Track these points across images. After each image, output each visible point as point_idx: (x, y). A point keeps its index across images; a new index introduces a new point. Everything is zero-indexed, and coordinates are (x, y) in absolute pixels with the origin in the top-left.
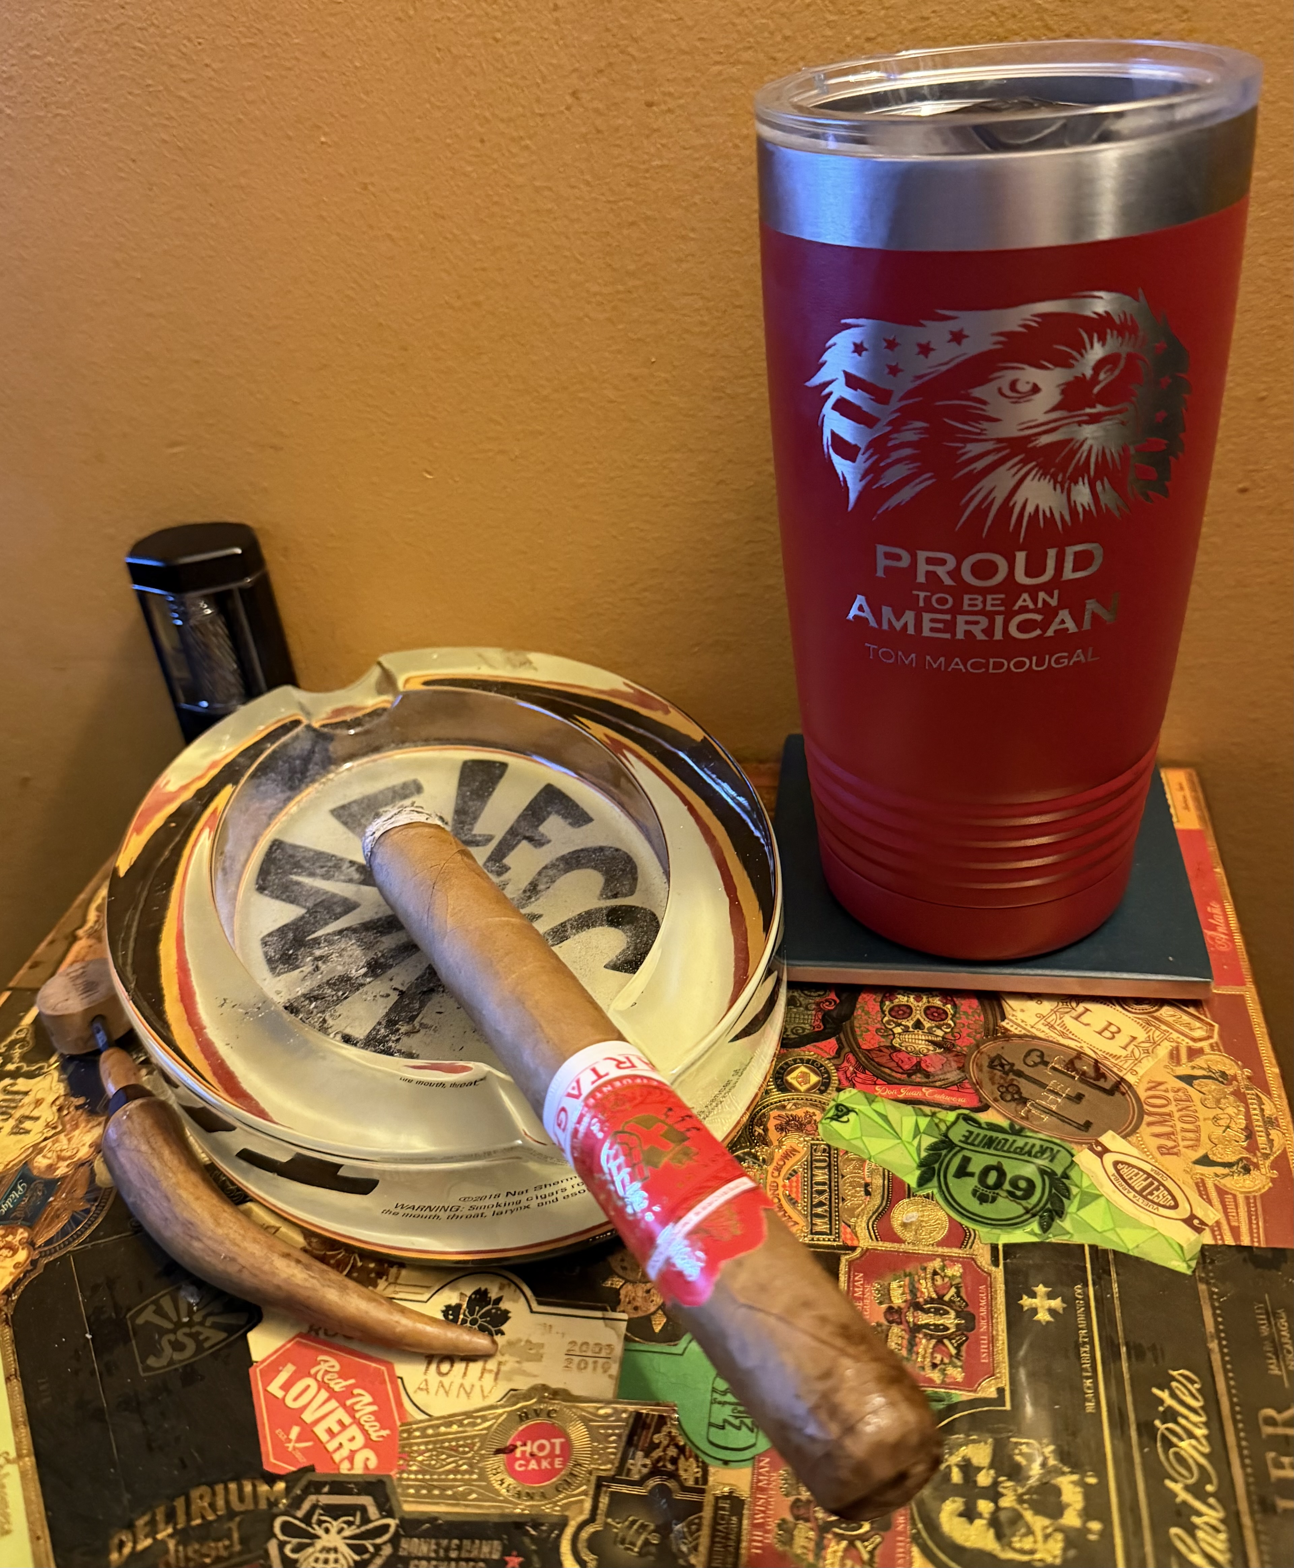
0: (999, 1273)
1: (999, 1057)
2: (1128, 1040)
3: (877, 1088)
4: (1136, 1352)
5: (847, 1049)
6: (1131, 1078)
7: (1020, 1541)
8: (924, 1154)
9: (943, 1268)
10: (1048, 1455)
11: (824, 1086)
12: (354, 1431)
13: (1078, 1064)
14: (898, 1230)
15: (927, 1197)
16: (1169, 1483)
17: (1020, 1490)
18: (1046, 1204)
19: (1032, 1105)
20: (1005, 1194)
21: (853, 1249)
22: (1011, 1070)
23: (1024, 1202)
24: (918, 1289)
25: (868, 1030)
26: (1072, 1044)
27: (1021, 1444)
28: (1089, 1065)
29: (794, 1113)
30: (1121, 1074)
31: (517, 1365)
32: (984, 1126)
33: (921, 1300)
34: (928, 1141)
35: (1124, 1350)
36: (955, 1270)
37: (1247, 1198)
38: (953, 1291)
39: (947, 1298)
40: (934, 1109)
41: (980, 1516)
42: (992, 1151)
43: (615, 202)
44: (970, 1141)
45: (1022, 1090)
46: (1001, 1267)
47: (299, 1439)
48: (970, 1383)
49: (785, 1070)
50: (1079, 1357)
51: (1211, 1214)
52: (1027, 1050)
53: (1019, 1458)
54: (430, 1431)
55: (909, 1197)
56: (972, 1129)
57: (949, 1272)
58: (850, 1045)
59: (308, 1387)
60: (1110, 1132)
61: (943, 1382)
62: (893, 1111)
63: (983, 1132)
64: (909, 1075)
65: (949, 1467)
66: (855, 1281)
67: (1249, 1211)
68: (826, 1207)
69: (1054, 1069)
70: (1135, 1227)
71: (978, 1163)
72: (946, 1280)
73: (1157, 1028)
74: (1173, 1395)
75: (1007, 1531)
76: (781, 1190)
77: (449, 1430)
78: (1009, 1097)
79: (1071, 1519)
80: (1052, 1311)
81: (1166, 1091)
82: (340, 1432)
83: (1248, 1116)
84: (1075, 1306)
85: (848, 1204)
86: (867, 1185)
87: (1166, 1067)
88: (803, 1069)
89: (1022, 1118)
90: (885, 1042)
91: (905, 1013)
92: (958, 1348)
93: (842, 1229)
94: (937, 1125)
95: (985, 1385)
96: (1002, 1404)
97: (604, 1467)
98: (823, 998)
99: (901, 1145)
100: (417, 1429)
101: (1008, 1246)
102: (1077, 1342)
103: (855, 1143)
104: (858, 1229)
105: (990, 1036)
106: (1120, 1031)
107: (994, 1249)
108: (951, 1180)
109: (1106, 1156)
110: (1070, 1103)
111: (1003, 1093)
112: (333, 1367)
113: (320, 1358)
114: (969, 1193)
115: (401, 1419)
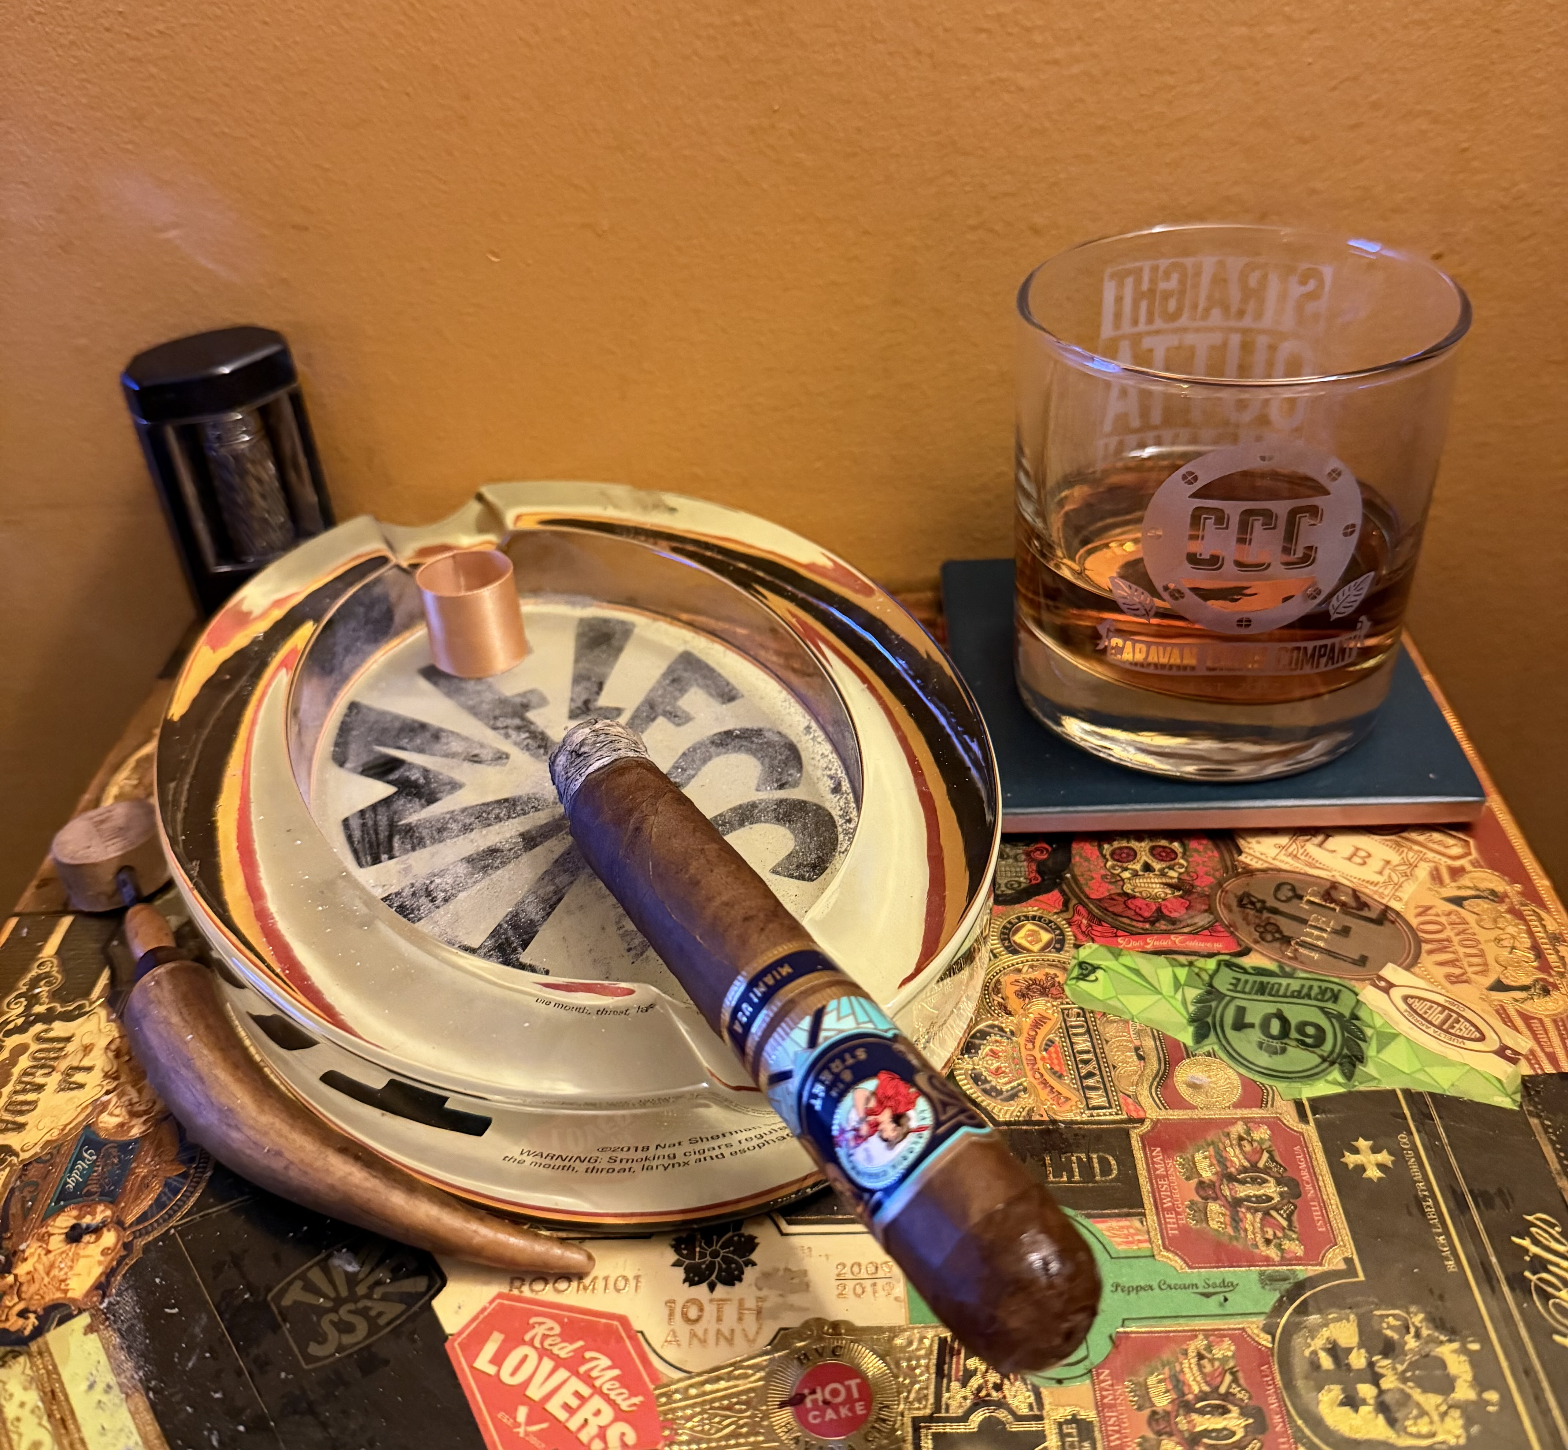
0: (1311, 1131)
2: (1382, 864)
3: (1120, 940)
4: (1484, 1200)
5: (1074, 901)
6: (1396, 905)
7: (1415, 1424)
8: (1192, 1008)
9: (1248, 1132)
10: (1419, 1325)
11: (1059, 944)
12: (597, 1402)
13: (1334, 894)
14: (1186, 1094)
15: (1209, 1054)
16: (1557, 1338)
17: (1400, 1368)
18: (1342, 1049)
19: (1297, 943)
20: (1294, 1043)
21: (1142, 1121)
22: (1264, 907)
23: (1316, 1050)
24: (1227, 1159)
25: (1093, 878)
26: (1322, 873)
27: (1388, 1316)
28: (1346, 894)
29: (1033, 975)
30: (1384, 901)
31: (780, 1300)
32: (1251, 971)
33: (1233, 1170)
34: (1192, 993)
35: (1469, 1199)
36: (1262, 1133)
37: (1555, 1021)
38: (1266, 1156)
39: (1261, 1164)
40: (1190, 958)
41: (1364, 1402)
42: (1267, 998)
44: (1240, 988)
45: (1283, 928)
46: (1312, 1123)
47: (530, 1421)
48: (1313, 1255)
49: (1010, 930)
50: (1424, 1214)
51: (1523, 1043)
52: (1275, 884)
53: (1389, 1333)
54: (693, 1392)
55: (1188, 1057)
56: (1238, 976)
57: (1256, 1136)
58: (1077, 897)
59: (525, 1358)
60: (1390, 965)
61: (1282, 1257)
62: (1145, 964)
63: (1252, 978)
64: (1153, 923)
65: (1314, 1353)
66: (1153, 1157)
67: (1561, 1035)
68: (1098, 1077)
69: (1310, 901)
70: (1444, 1065)
71: (1256, 1012)
72: (1255, 1144)
73: (1410, 849)
74: (1536, 1242)
75: (1399, 1415)
76: (1040, 1064)
77: (715, 1387)
78: (1269, 937)
79: (1464, 1392)
80: (1381, 1167)
81: (1437, 915)
82: (579, 1407)
83: (1531, 934)
84: (1404, 1157)
85: (1120, 1072)
86: (1137, 1049)
87: (1430, 889)
88: (1029, 926)
89: (1290, 958)
90: (1114, 889)
91: (1128, 855)
92: (1289, 1219)
93: (1122, 1101)
94: (1198, 974)
95: (1329, 1255)
96: (1357, 1276)
97: (917, 1405)
98: (1032, 847)
99: (1164, 1000)
100: (677, 1391)
101: (1312, 1101)
102: (1416, 1196)
103: (1111, 1002)
104: (1141, 1099)
105: (1230, 873)
106: (1369, 855)
107: (1299, 1105)
108: (1230, 1033)
109: (1393, 991)
110: (1337, 938)
111: (1261, 933)
112: (551, 1329)
113: (533, 1320)
114: (1255, 1046)
115: (653, 1381)
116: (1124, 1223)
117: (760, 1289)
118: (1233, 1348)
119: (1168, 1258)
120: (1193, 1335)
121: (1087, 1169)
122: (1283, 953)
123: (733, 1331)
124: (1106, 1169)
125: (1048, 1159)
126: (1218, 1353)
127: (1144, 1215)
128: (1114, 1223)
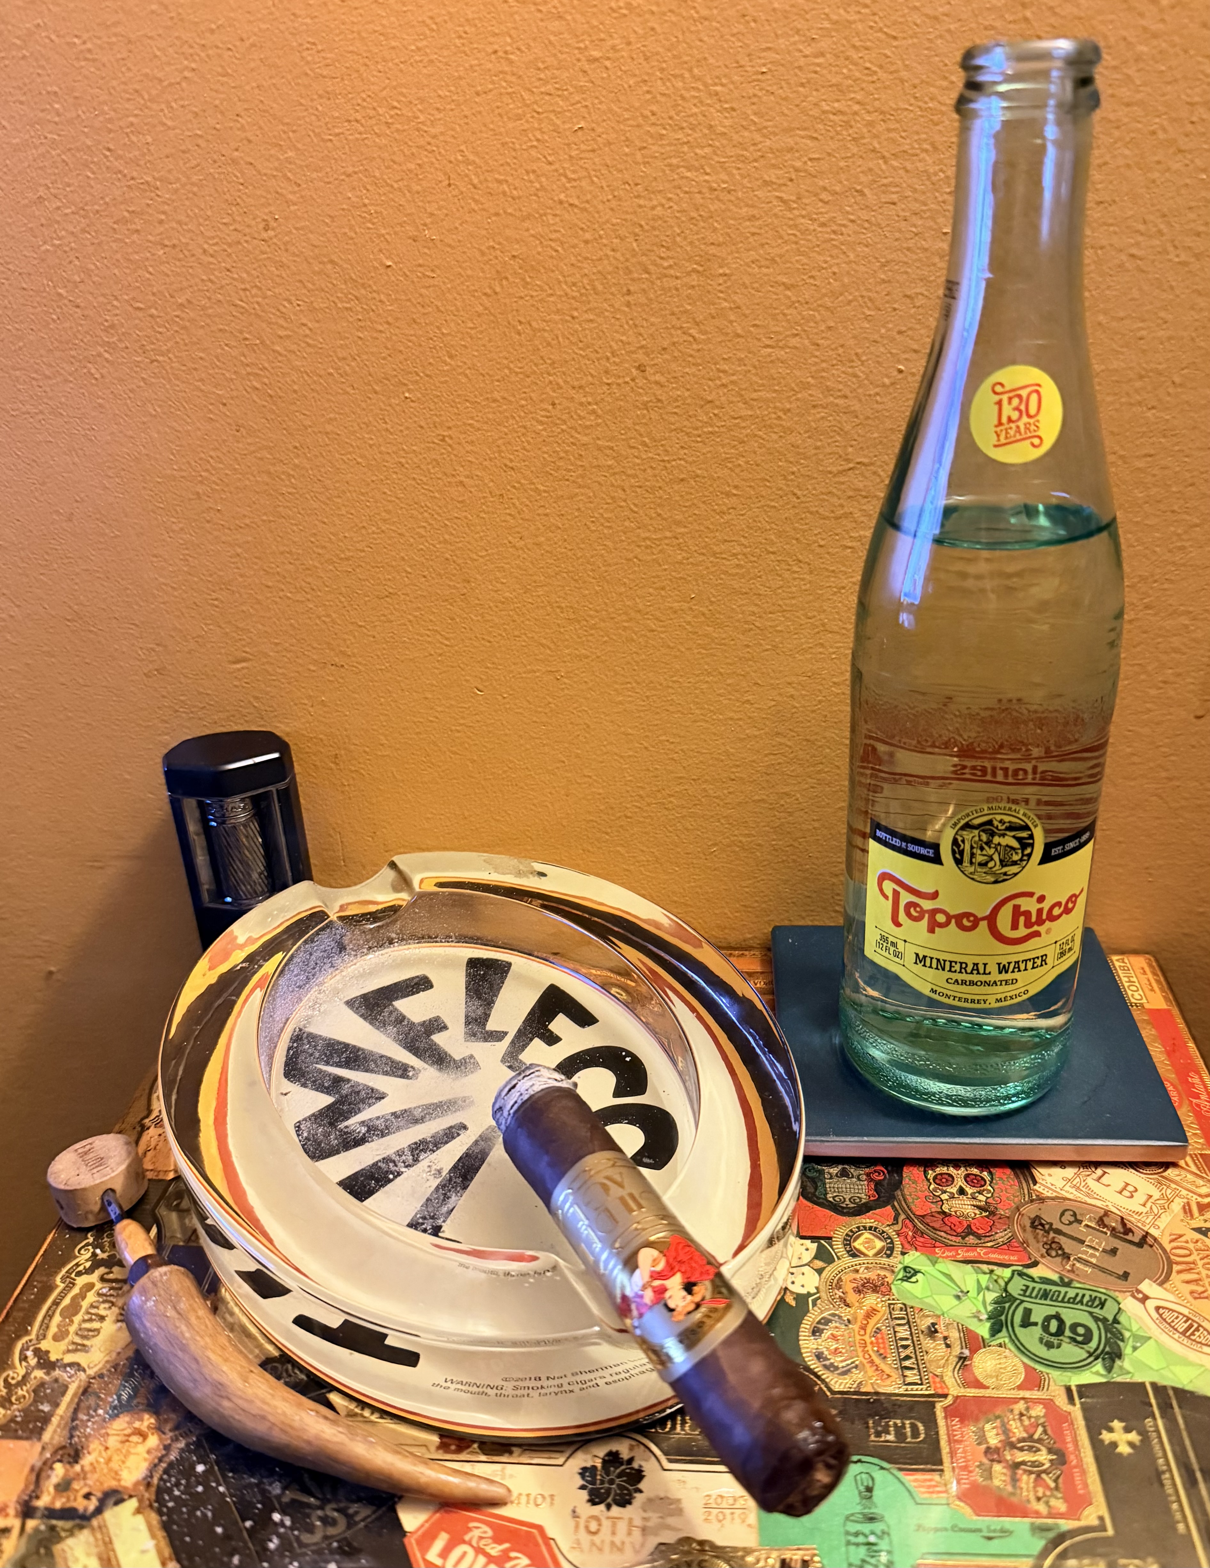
0: (1076, 1412)
1: (1038, 1217)
2: (1145, 1197)
3: (936, 1250)
5: (903, 1216)
6: (1153, 1231)
8: (990, 1308)
9: (1028, 1409)
11: (889, 1251)
13: (1106, 1221)
14: (980, 1378)
15: (1000, 1345)
18: (1104, 1347)
19: (1075, 1259)
20: (1068, 1340)
22: (1051, 1228)
23: (1085, 1347)
24: (1010, 1430)
25: (918, 1198)
26: (1099, 1203)
28: (1116, 1222)
29: (867, 1275)
30: (1146, 1229)
31: (660, 1521)
32: (1037, 1280)
33: (1014, 1439)
34: (991, 1296)
35: (1198, 1473)
36: (1038, 1411)
38: (1040, 1429)
39: (1036, 1436)
40: (991, 1267)
42: (1048, 1302)
43: (669, 461)
44: (1028, 1294)
45: (1065, 1246)
46: (1078, 1406)
48: (1073, 1512)
49: (851, 1237)
50: (1162, 1485)
52: (1060, 1211)
55: (984, 1347)
56: (1027, 1283)
57: (1033, 1413)
58: (905, 1212)
59: (465, 1553)
60: (1147, 1281)
61: (1049, 1513)
62: (956, 1270)
63: (1038, 1286)
64: (963, 1238)
66: (952, 1426)
68: (913, 1360)
69: (1087, 1226)
70: (1185, 1365)
72: (1033, 1420)
73: (1168, 1187)
76: (869, 1347)
78: (1053, 1253)
80: (1131, 1444)
81: (1187, 1242)
84: (1148, 1437)
85: (931, 1356)
86: (945, 1338)
87: (1182, 1221)
88: (867, 1235)
89: (1069, 1271)
90: (935, 1208)
91: (947, 1180)
92: (1056, 1481)
93: (931, 1380)
94: (996, 1281)
95: (1086, 1512)
96: (1105, 1530)
98: (872, 1169)
99: (968, 1301)
101: (1080, 1387)
102: (1157, 1470)
103: (926, 1300)
104: (945, 1378)
105: (1026, 1199)
106: (1136, 1190)
107: (1068, 1390)
108: (1018, 1330)
109: (1148, 1302)
110: (1107, 1257)
111: (1047, 1250)
112: (485, 1532)
113: (471, 1525)
114: (1037, 1341)
116: (927, 1476)
117: (645, 1511)
119: (960, 1507)
121: (900, 1431)
122: (1063, 1266)
123: (623, 1543)
124: (915, 1433)
125: (871, 1422)
127: (942, 1470)
128: (919, 1476)
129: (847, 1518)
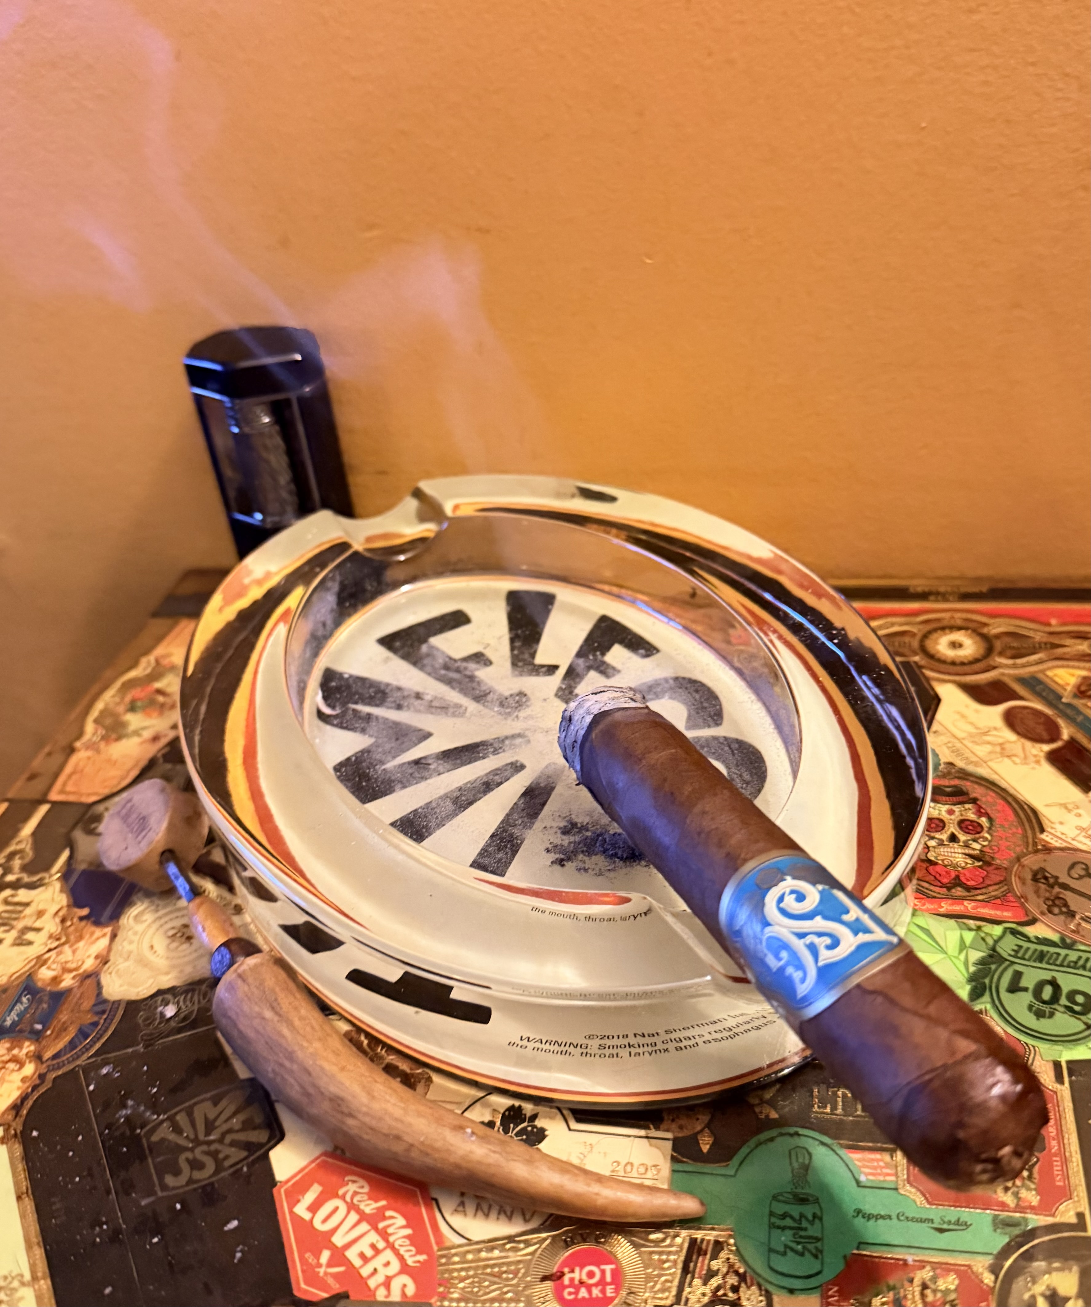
0: (1065, 1091)
3: (916, 902)
8: (972, 969)
12: (388, 1255)
19: (1082, 919)
20: (1062, 1009)
22: (1056, 882)
23: (1083, 1018)
32: (1032, 940)
34: (976, 955)
40: (978, 923)
42: (1044, 965)
44: (1020, 955)
45: (1070, 903)
46: (1066, 1084)
47: (330, 1264)
48: (1046, 1207)
52: (1069, 863)
54: (470, 1257)
56: (1020, 943)
59: (336, 1209)
61: (1017, 1205)
62: (936, 926)
63: (1033, 946)
64: (949, 889)
65: (1033, 1297)
71: (1031, 977)
77: (490, 1255)
78: (1056, 910)
82: (373, 1257)
89: (1072, 931)
91: (937, 825)
92: (1030, 1169)
94: (983, 939)
95: (1062, 1207)
96: (1085, 1230)
97: (660, 1295)
99: (948, 959)
100: (456, 1255)
101: (1071, 1064)
105: (1030, 849)
107: (1056, 1067)
108: (1003, 994)
111: (1049, 906)
113: (347, 1179)
114: (1024, 1008)
115: (438, 1243)
116: (875, 1156)
118: (957, 1282)
119: (910, 1192)
120: (922, 1265)
121: (849, 1103)
122: (1066, 925)
125: (815, 1092)
126: (942, 1284)
127: (894, 1150)
128: (865, 1155)
129: (775, 1198)
